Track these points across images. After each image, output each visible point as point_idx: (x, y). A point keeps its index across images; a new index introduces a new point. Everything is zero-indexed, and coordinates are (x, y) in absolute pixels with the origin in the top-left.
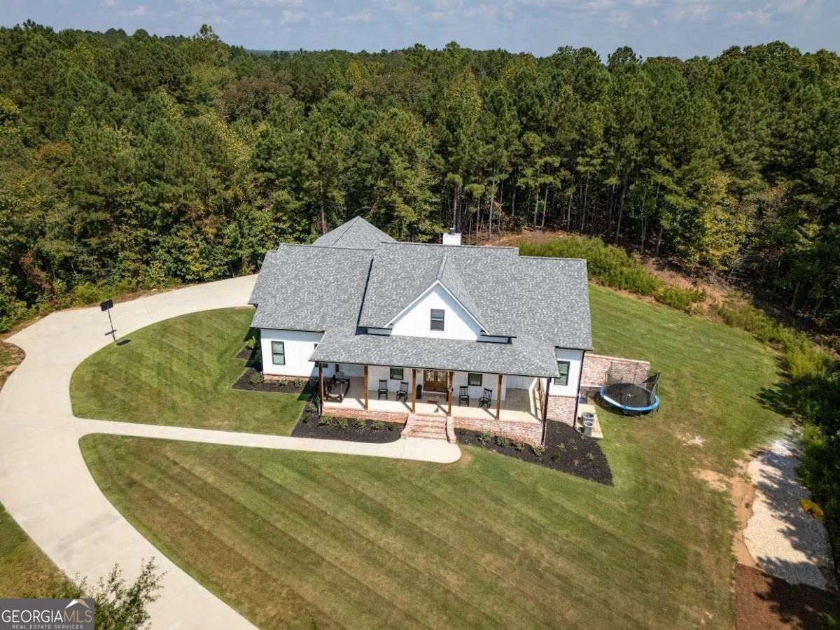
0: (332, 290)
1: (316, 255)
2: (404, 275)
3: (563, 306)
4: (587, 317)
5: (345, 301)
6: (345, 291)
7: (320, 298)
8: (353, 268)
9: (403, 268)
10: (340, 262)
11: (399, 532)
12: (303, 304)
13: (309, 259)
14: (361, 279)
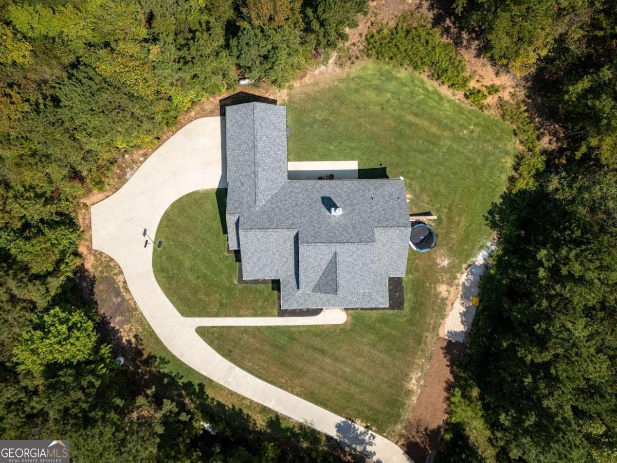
0: (277, 257)
1: (262, 237)
2: (316, 264)
3: (395, 256)
4: (406, 261)
5: (286, 262)
6: (284, 256)
7: (272, 261)
8: (285, 242)
9: (315, 260)
10: (276, 240)
11: (329, 357)
12: (265, 266)
13: (259, 239)
14: (291, 249)
